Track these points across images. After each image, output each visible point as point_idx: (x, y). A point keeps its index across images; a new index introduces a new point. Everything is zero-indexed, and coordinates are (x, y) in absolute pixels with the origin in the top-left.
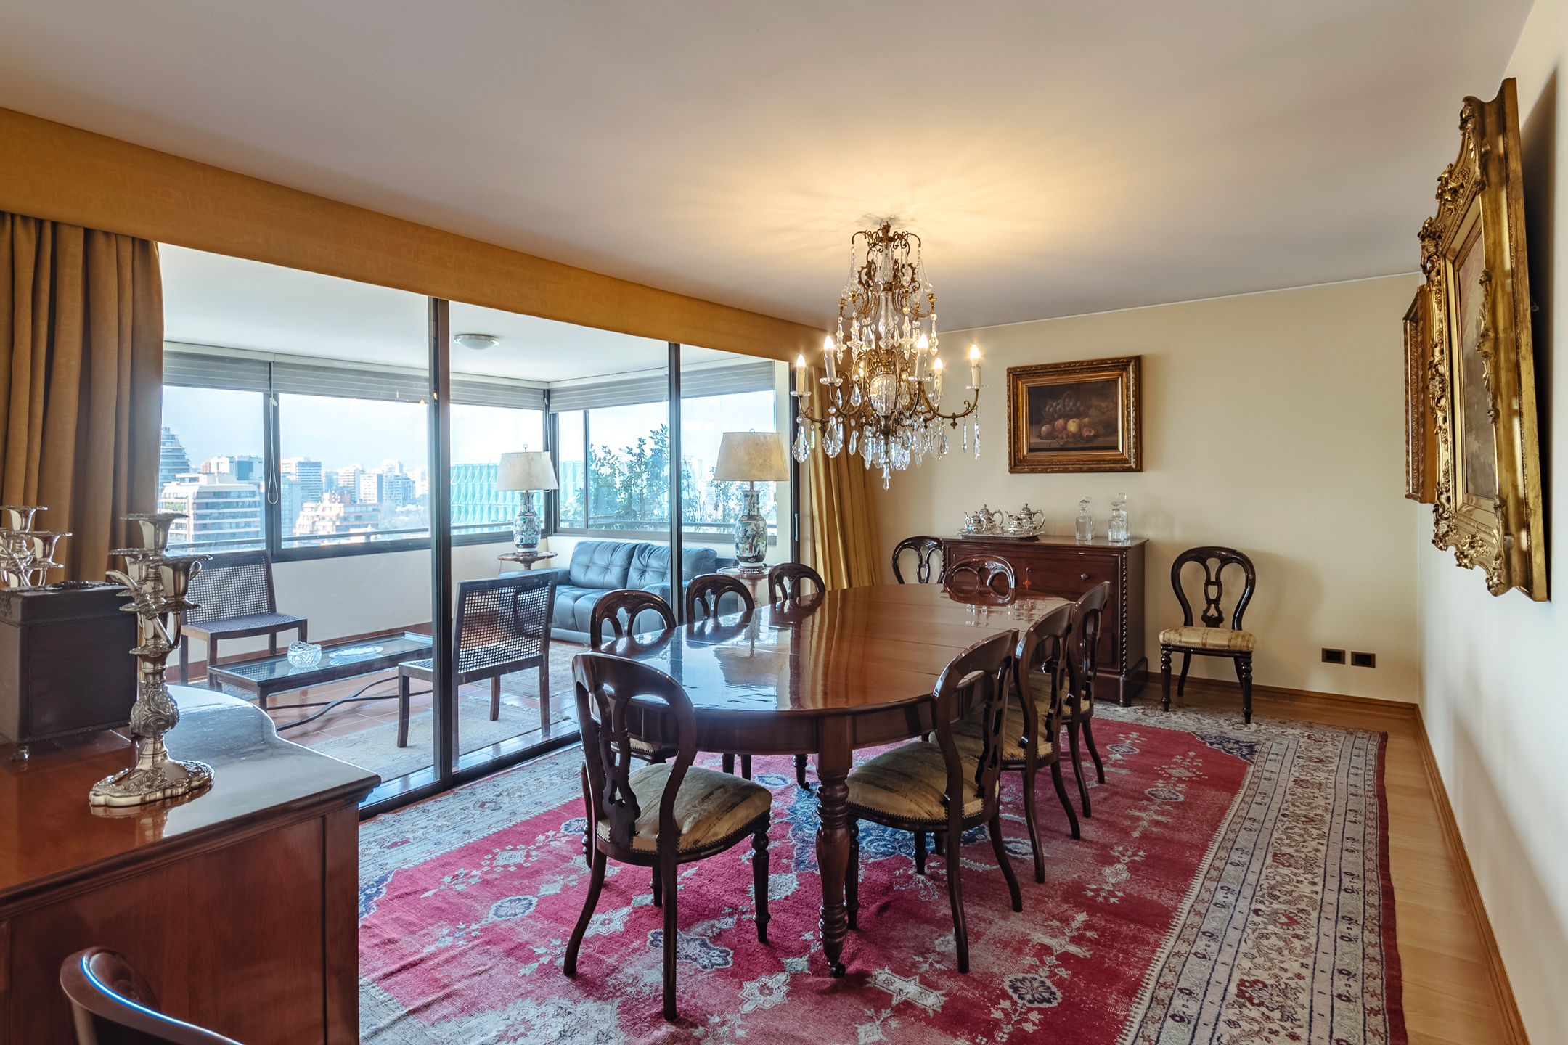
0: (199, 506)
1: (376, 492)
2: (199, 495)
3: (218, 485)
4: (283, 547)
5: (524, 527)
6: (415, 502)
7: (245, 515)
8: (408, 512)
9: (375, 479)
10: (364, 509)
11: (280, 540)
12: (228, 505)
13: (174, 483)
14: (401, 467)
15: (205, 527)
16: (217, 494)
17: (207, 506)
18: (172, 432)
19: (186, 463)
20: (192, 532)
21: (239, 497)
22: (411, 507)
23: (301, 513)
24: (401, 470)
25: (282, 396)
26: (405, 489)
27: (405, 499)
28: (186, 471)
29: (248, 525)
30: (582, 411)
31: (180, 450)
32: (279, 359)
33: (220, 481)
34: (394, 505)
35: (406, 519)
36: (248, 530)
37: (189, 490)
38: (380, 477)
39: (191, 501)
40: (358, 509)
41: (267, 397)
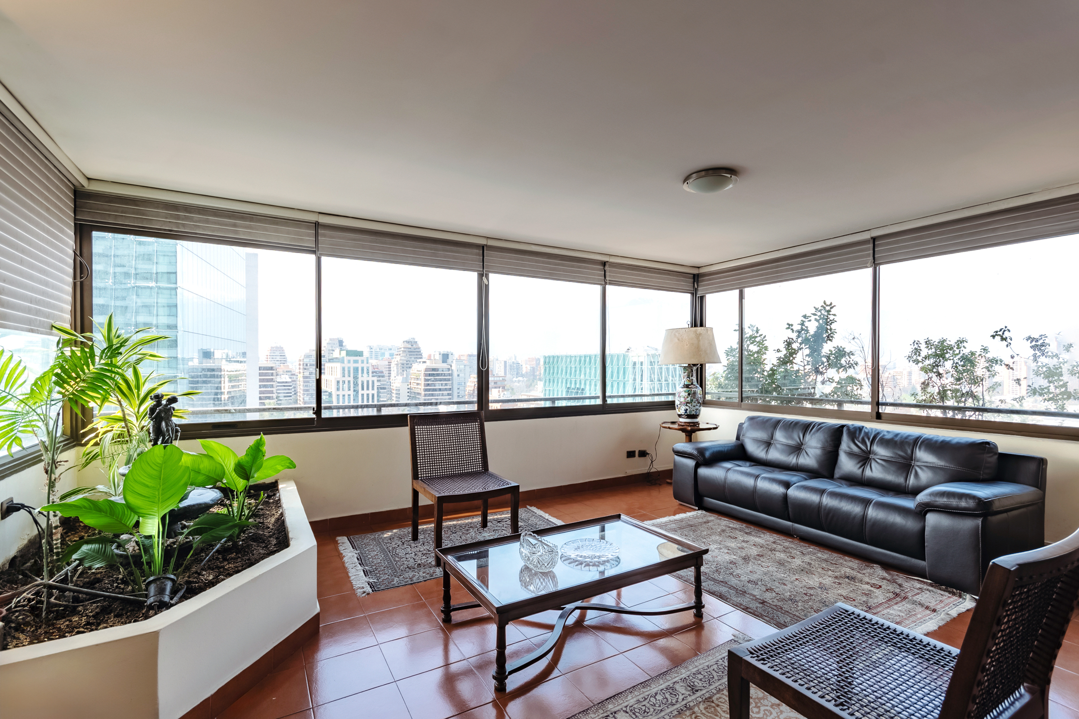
0: (426, 375)
1: (503, 370)
2: (426, 370)
3: (434, 366)
4: (490, 408)
5: (689, 399)
6: (522, 376)
7: (445, 380)
8: (519, 381)
9: (503, 363)
10: (498, 379)
11: (488, 402)
12: (438, 375)
13: (416, 364)
14: (515, 357)
15: (428, 385)
16: (434, 370)
17: (430, 375)
18: (416, 340)
19: (421, 355)
20: (423, 388)
21: (443, 371)
22: (521, 378)
23: (469, 380)
24: (515, 359)
25: (491, 275)
26: (517, 369)
27: (517, 374)
28: (421, 358)
29: (446, 385)
30: (738, 291)
31: (419, 348)
32: (491, 243)
33: (435, 363)
34: (512, 377)
35: (518, 384)
36: (446, 387)
37: (422, 367)
38: (505, 362)
39: (423, 373)
40: (496, 379)
41: (481, 276)
